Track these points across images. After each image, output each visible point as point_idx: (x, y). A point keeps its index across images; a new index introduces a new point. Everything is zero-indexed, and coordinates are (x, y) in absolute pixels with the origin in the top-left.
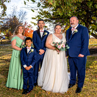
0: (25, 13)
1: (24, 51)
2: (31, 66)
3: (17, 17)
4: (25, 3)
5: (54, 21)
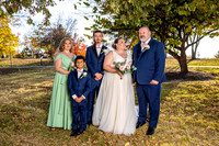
0: (75, 20)
1: (73, 75)
2: (83, 97)
3: (64, 26)
4: (75, 7)
5: (117, 33)
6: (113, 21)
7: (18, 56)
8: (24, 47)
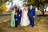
0: (19, 4)
6: (27, 4)
7: (8, 12)
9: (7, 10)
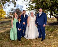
0: (23, 6)
4: (23, 2)
5: (36, 10)
6: (35, 6)
8: (7, 15)
9: (5, 16)
